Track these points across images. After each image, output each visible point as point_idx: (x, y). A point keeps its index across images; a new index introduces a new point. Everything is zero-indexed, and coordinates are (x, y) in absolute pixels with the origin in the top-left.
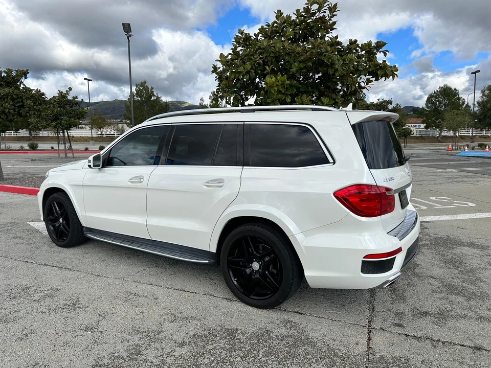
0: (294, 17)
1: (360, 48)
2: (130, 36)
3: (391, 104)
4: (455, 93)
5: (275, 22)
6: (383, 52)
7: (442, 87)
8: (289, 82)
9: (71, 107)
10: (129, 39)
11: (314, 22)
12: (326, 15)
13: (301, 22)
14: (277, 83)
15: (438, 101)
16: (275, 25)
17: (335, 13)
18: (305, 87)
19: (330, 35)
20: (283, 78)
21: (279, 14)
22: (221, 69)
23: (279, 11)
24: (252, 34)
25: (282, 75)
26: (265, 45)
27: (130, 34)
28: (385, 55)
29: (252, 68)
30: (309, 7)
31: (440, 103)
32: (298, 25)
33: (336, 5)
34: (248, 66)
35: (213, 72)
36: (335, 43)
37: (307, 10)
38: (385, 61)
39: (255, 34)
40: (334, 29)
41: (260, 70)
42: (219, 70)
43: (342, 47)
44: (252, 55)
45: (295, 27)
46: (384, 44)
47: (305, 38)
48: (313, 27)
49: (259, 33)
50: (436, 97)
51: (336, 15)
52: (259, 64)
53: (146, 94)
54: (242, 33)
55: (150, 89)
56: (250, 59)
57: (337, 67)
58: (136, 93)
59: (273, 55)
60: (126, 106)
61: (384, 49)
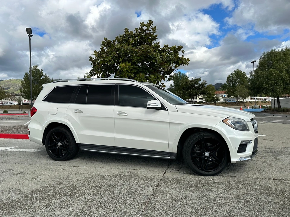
0: (134, 32)
1: (170, 49)
2: (31, 36)
3: (201, 80)
4: (244, 75)
5: (124, 34)
7: (236, 71)
8: (132, 66)
11: (145, 35)
12: (151, 32)
14: (126, 67)
15: (234, 80)
16: (124, 36)
17: (155, 31)
18: (141, 69)
19: (155, 42)
20: (129, 64)
21: (127, 30)
22: (95, 59)
23: (126, 29)
24: (112, 40)
25: (129, 63)
26: (119, 47)
27: (31, 35)
28: (183, 53)
29: (112, 59)
30: (142, 27)
31: (235, 81)
32: (137, 36)
33: (155, 27)
34: (110, 57)
35: (90, 60)
36: (157, 46)
37: (141, 29)
38: (183, 56)
39: (113, 41)
40: (156, 39)
41: (117, 60)
42: (93, 60)
43: (161, 48)
44: (112, 52)
45: (135, 37)
46: (182, 47)
47: (141, 43)
48: (144, 38)
49: (115, 40)
50: (232, 77)
52: (116, 57)
53: (38, 74)
54: (106, 40)
55: (40, 71)
56: (111, 54)
57: (157, 59)
58: (29, 74)
59: (124, 52)
60: (22, 83)
61: (182, 50)
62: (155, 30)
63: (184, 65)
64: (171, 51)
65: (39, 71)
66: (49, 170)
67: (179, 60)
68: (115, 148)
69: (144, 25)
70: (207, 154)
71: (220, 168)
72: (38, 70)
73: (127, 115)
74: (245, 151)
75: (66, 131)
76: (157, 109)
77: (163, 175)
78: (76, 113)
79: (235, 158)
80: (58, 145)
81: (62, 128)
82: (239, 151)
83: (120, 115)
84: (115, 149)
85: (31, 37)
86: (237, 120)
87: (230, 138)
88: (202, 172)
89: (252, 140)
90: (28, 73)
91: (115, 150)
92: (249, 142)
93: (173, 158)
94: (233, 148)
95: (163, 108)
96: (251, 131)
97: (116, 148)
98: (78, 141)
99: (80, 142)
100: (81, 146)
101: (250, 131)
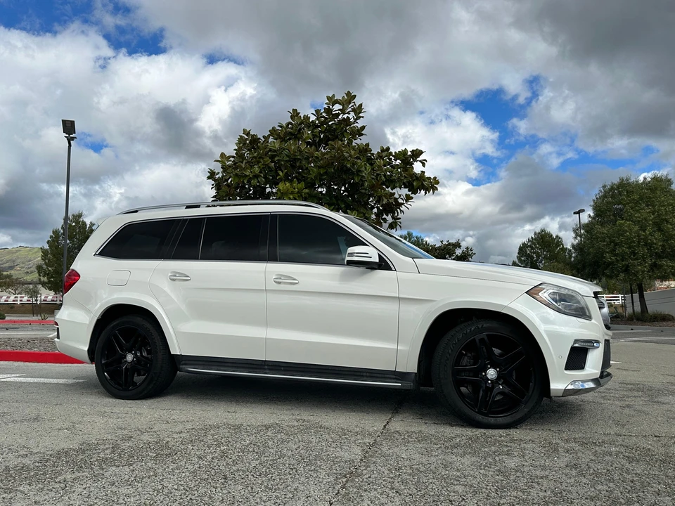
0: (313, 118)
1: (393, 156)
2: (73, 139)
3: (460, 247)
4: (558, 242)
5: (290, 123)
6: (420, 161)
7: (539, 233)
8: (307, 191)
11: (336, 124)
12: (351, 116)
13: (322, 124)
14: (292, 189)
15: (534, 253)
16: (290, 126)
17: (361, 115)
18: (328, 198)
19: (358, 141)
20: (300, 186)
21: (295, 114)
22: (220, 175)
23: (295, 111)
24: (260, 136)
25: (299, 183)
27: (74, 135)
28: (424, 165)
29: (261, 172)
30: (331, 107)
31: (538, 256)
32: (318, 127)
33: (361, 105)
34: (256, 169)
35: (209, 178)
36: (365, 150)
37: (328, 111)
38: (423, 172)
39: (264, 137)
40: (363, 134)
41: (271, 176)
42: (217, 176)
43: (373, 154)
44: (260, 158)
45: (314, 129)
46: (421, 152)
47: (326, 141)
48: (335, 130)
49: (269, 136)
50: (530, 246)
51: (363, 117)
52: (270, 170)
53: (80, 232)
54: (248, 134)
55: (88, 226)
57: (364, 174)
58: (62, 231)
59: (288, 159)
60: (42, 252)
61: (421, 158)
62: (360, 113)
63: (426, 193)
64: (396, 161)
65: (86, 225)
66: (103, 414)
67: (414, 180)
68: (267, 363)
69: (337, 102)
70: (492, 373)
71: (524, 410)
72: (84, 223)
73: (297, 282)
74: (583, 368)
75: (149, 326)
76: (370, 266)
77: (385, 427)
78: (174, 280)
79: (560, 382)
80: (126, 361)
81: (139, 318)
82: (569, 366)
83: (280, 283)
84: (266, 367)
85: (72, 142)
86: (562, 291)
87: (546, 331)
88: (480, 418)
89: (597, 342)
90: (60, 229)
91: (265, 369)
92: (592, 344)
93: (409, 385)
94: (555, 357)
95: (383, 264)
96: (596, 320)
97: (267, 365)
98: (175, 350)
99: (180, 351)
100: (183, 362)
101: (593, 321)
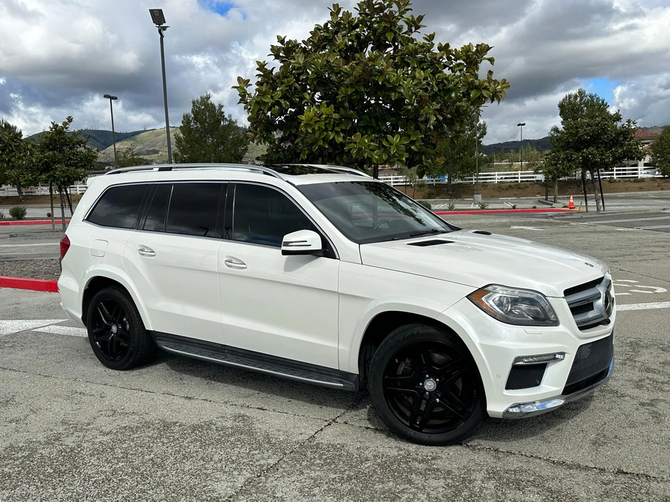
0: (356, 14)
1: (453, 55)
2: (165, 28)
5: (329, 22)
6: (486, 60)
9: (71, 149)
10: (161, 34)
11: (378, 23)
14: (316, 119)
16: (330, 26)
20: (329, 109)
21: (336, 10)
23: (336, 6)
24: (300, 41)
25: (328, 106)
26: (301, 62)
27: (164, 25)
28: (492, 63)
29: (282, 97)
32: (356, 27)
34: (278, 93)
37: (368, 5)
38: (491, 72)
39: (304, 42)
40: (421, 26)
41: (298, 98)
44: (285, 77)
45: (351, 30)
46: (488, 48)
53: (211, 116)
54: (282, 41)
55: (217, 108)
56: (282, 83)
57: (402, 90)
58: (193, 116)
59: (315, 76)
61: (489, 55)
62: (405, 5)
64: (456, 61)
65: (215, 108)
67: (472, 89)
68: (226, 348)
70: (430, 385)
71: (462, 427)
72: (213, 105)
73: (245, 266)
74: (538, 385)
75: (125, 300)
76: (315, 254)
78: (143, 255)
79: (499, 401)
80: (111, 333)
81: (117, 292)
82: (511, 385)
83: (230, 266)
84: (226, 351)
86: (517, 294)
87: (482, 345)
88: (412, 432)
89: (563, 354)
90: (191, 113)
92: (553, 358)
93: (351, 386)
94: (493, 376)
95: (327, 251)
96: (565, 326)
97: (228, 350)
98: (149, 326)
100: (158, 338)
101: (560, 326)
